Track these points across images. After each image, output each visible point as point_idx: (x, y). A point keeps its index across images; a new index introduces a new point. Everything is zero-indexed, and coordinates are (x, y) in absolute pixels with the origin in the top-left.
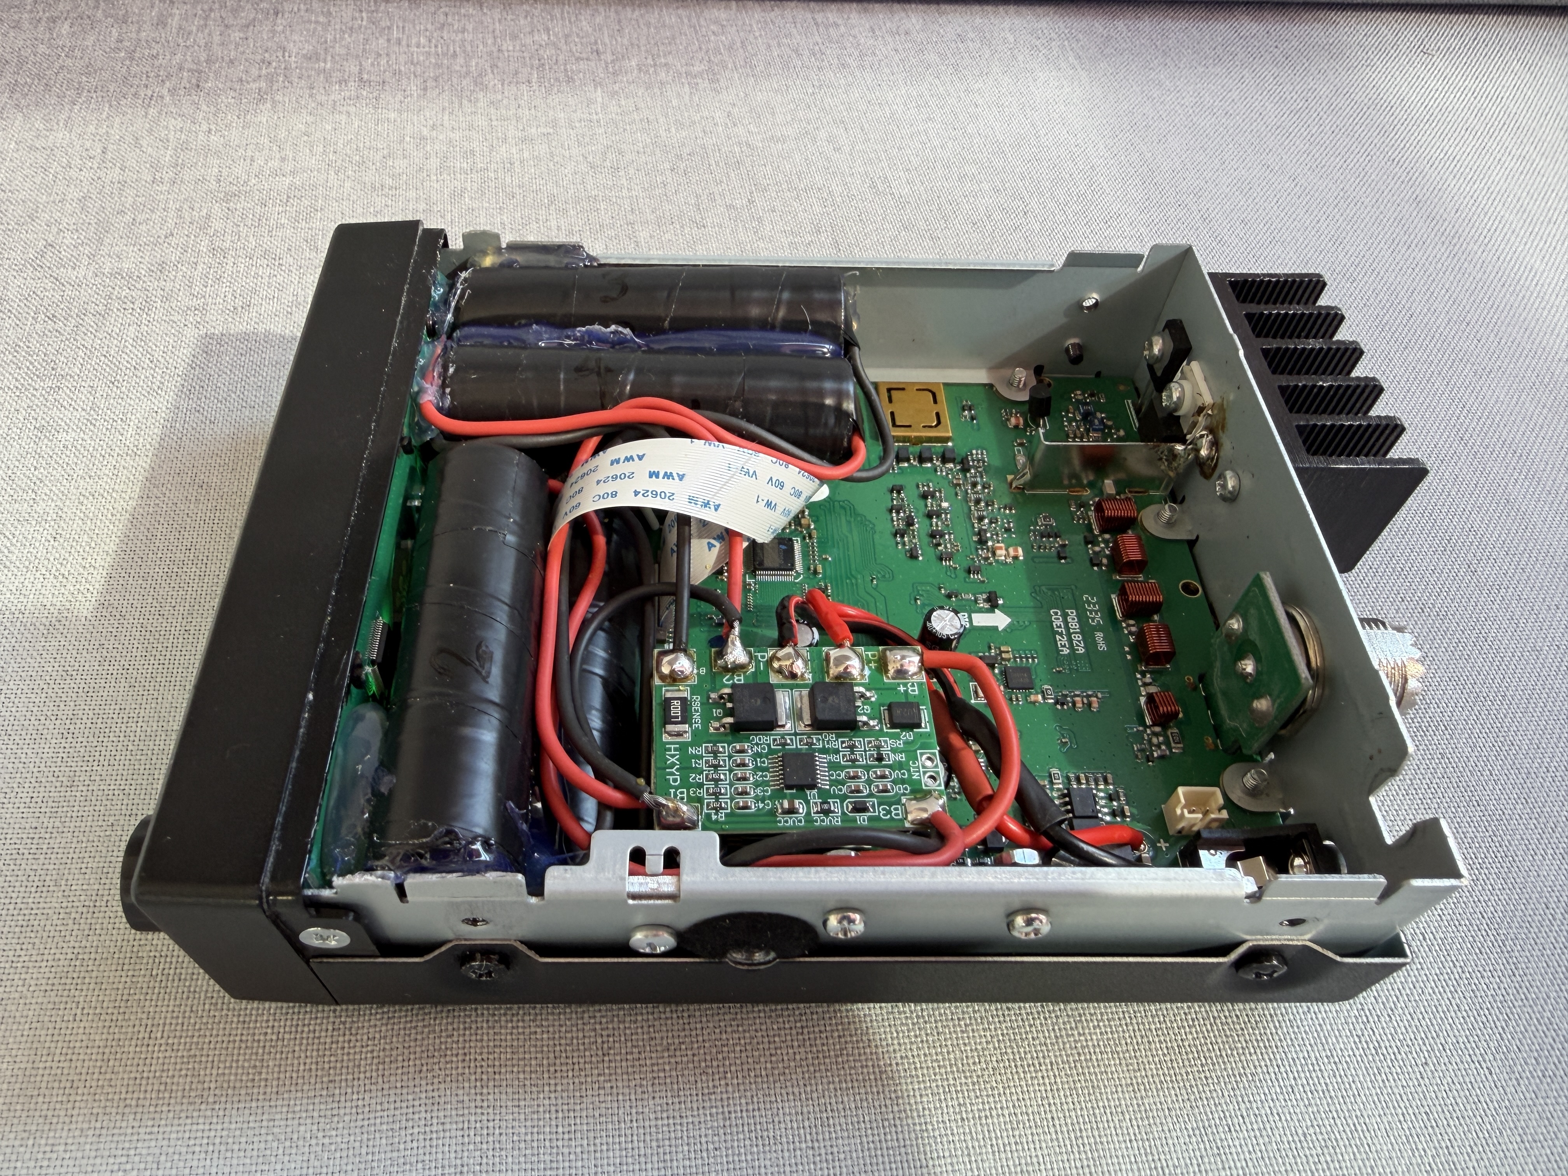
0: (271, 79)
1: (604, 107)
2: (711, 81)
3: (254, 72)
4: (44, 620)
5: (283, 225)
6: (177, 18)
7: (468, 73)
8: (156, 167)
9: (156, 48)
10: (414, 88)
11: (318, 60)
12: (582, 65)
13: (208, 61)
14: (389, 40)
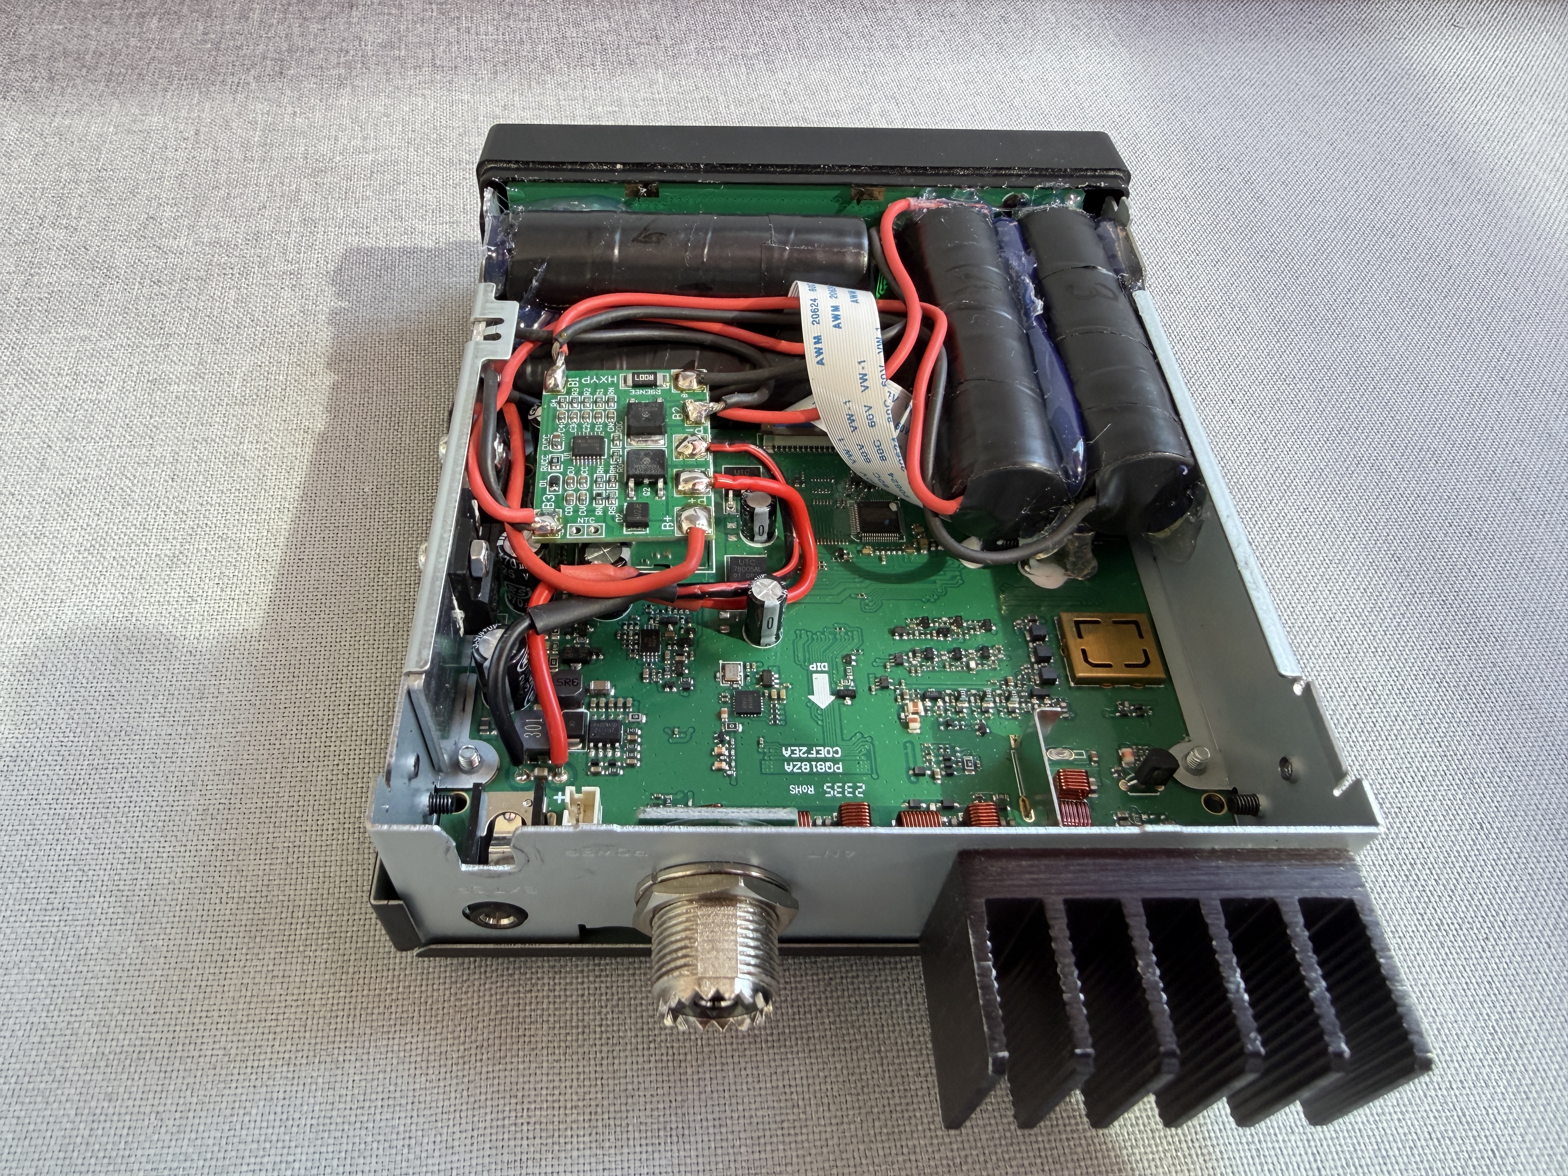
0: (349, 66)
1: (666, 88)
2: (767, 62)
3: (334, 60)
4: (168, 552)
5: (368, 198)
6: (257, 12)
7: (535, 58)
8: (246, 146)
9: (240, 40)
10: (485, 72)
11: (393, 48)
12: (644, 49)
13: (289, 51)
14: (458, 29)
